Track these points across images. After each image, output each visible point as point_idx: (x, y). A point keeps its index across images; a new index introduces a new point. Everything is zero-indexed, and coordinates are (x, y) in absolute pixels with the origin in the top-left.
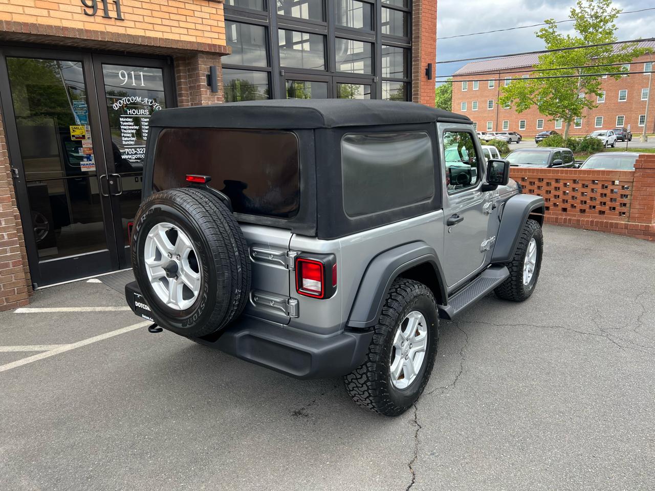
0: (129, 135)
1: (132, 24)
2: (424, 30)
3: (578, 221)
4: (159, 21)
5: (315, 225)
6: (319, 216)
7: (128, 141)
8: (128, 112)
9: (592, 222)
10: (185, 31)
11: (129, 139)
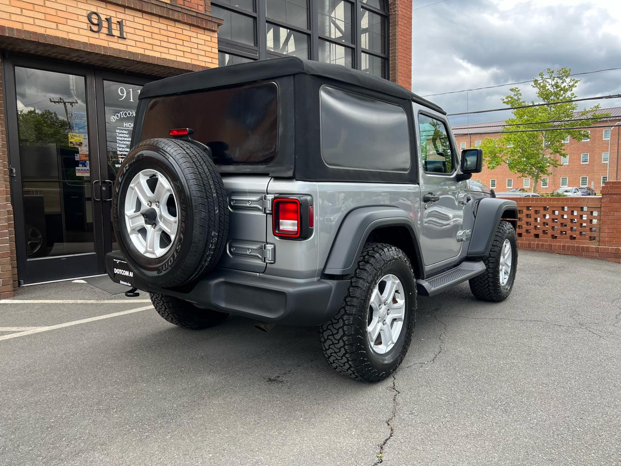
0: (123, 146)
1: (133, 43)
2: (400, 74)
3: (551, 246)
4: (158, 43)
5: (293, 167)
6: (297, 157)
7: (123, 151)
8: (125, 125)
9: (564, 246)
10: (181, 54)
11: (124, 150)
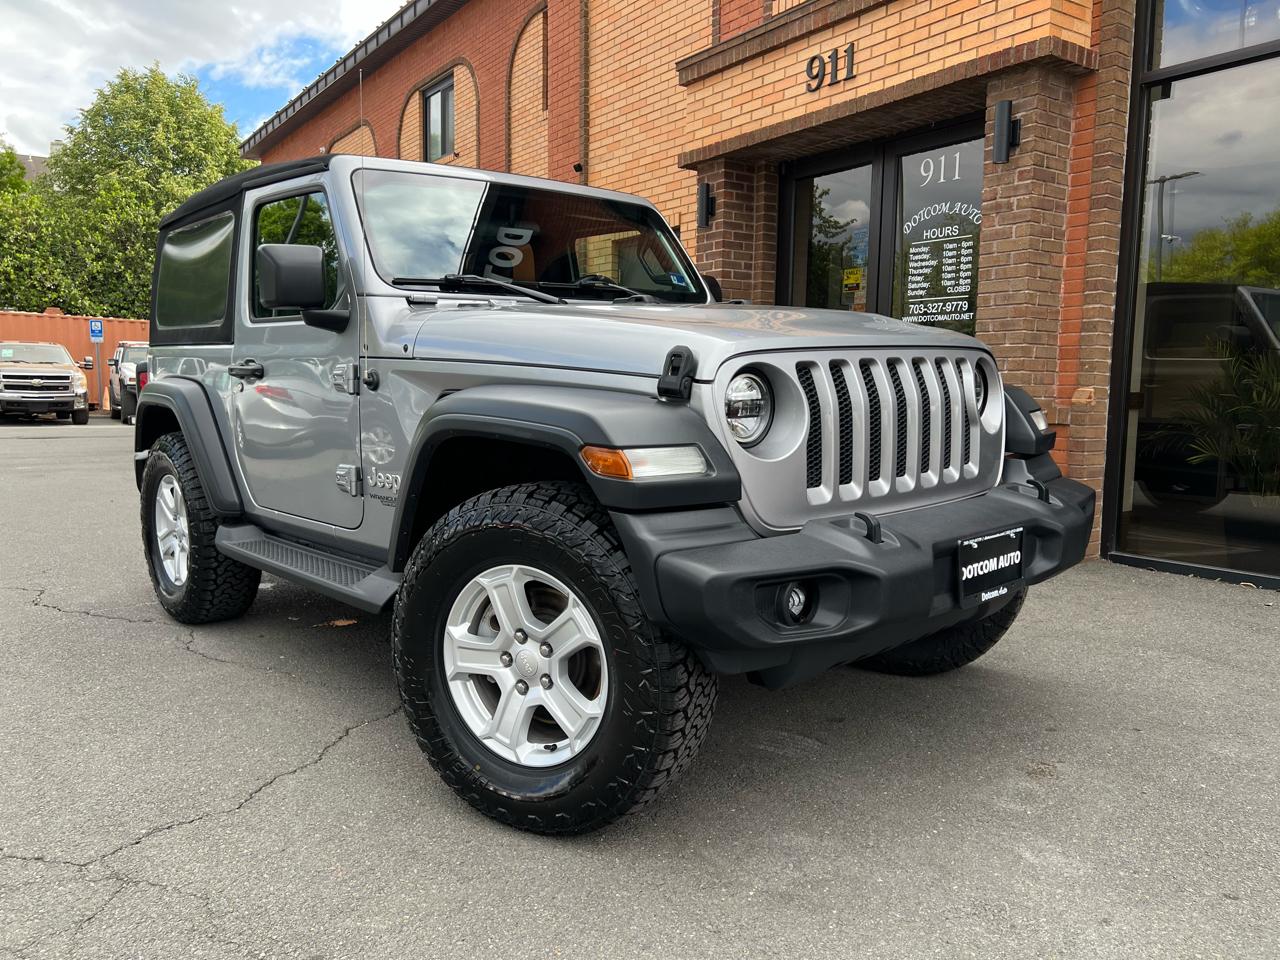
0: (919, 278)
1: (866, 78)
7: (917, 289)
8: (925, 235)
11: (919, 285)
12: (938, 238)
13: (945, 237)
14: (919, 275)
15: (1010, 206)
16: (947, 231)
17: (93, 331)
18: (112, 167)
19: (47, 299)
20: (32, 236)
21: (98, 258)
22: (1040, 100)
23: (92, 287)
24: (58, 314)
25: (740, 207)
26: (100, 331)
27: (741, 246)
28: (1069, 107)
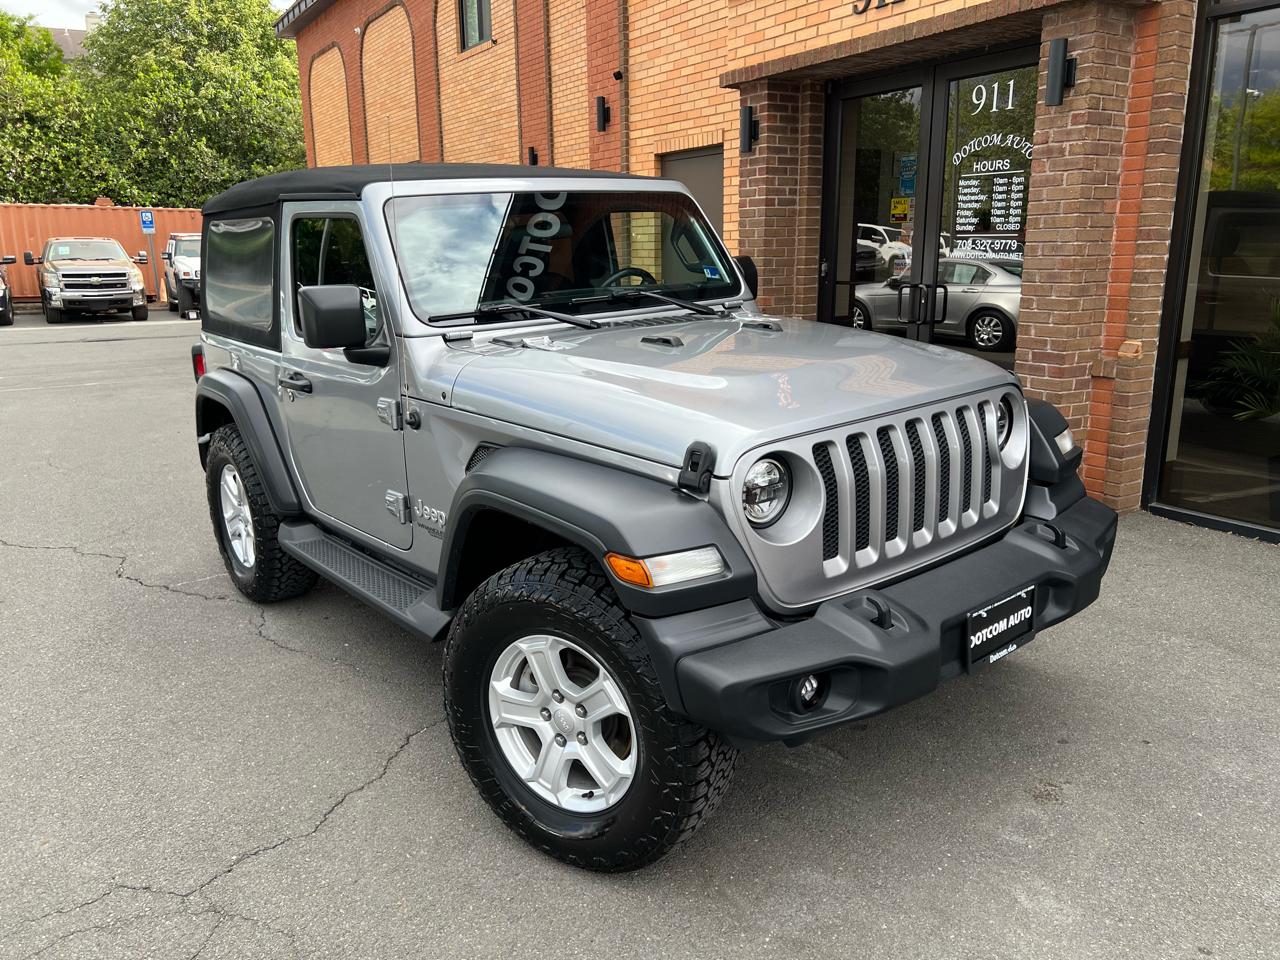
0: (967, 213)
1: (915, 3)
7: (965, 225)
8: (975, 167)
11: (967, 220)
12: (988, 171)
13: (995, 171)
14: (968, 209)
15: (1062, 152)
16: (998, 164)
17: (144, 222)
18: (148, 46)
19: (96, 189)
20: (76, 124)
21: (143, 144)
22: (1097, 38)
23: (139, 175)
24: (109, 204)
25: (783, 130)
26: (151, 222)
27: (785, 171)
28: (1130, 41)
